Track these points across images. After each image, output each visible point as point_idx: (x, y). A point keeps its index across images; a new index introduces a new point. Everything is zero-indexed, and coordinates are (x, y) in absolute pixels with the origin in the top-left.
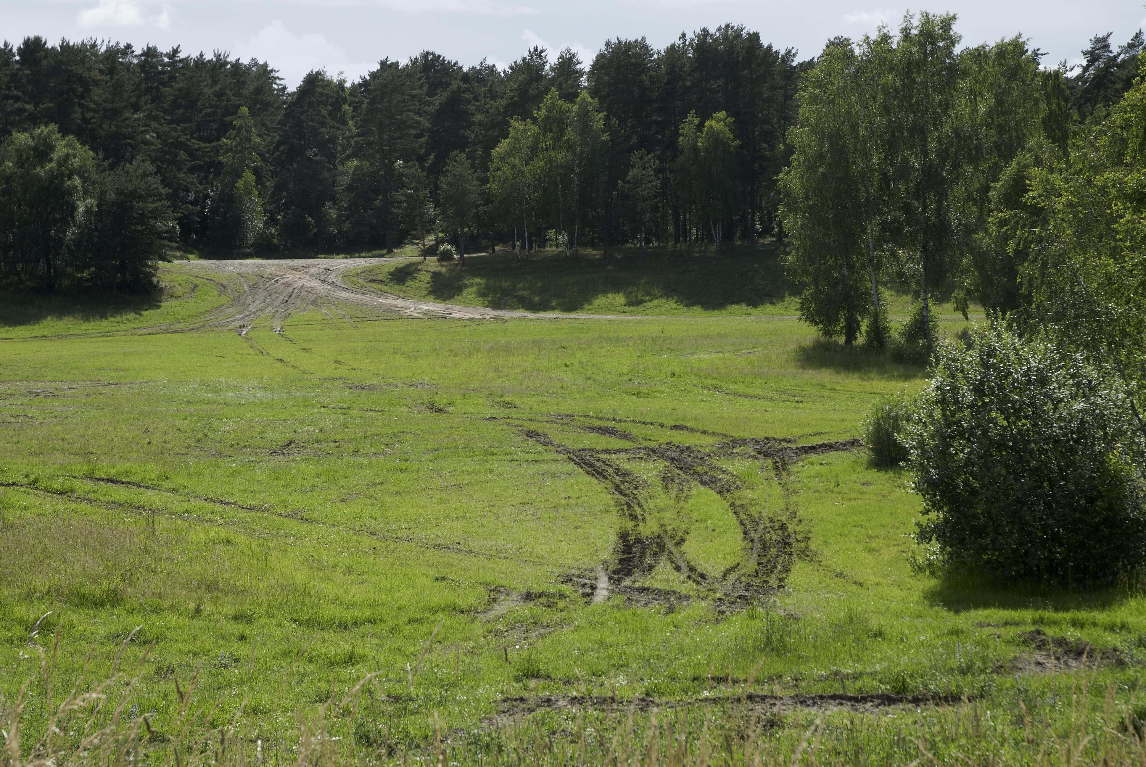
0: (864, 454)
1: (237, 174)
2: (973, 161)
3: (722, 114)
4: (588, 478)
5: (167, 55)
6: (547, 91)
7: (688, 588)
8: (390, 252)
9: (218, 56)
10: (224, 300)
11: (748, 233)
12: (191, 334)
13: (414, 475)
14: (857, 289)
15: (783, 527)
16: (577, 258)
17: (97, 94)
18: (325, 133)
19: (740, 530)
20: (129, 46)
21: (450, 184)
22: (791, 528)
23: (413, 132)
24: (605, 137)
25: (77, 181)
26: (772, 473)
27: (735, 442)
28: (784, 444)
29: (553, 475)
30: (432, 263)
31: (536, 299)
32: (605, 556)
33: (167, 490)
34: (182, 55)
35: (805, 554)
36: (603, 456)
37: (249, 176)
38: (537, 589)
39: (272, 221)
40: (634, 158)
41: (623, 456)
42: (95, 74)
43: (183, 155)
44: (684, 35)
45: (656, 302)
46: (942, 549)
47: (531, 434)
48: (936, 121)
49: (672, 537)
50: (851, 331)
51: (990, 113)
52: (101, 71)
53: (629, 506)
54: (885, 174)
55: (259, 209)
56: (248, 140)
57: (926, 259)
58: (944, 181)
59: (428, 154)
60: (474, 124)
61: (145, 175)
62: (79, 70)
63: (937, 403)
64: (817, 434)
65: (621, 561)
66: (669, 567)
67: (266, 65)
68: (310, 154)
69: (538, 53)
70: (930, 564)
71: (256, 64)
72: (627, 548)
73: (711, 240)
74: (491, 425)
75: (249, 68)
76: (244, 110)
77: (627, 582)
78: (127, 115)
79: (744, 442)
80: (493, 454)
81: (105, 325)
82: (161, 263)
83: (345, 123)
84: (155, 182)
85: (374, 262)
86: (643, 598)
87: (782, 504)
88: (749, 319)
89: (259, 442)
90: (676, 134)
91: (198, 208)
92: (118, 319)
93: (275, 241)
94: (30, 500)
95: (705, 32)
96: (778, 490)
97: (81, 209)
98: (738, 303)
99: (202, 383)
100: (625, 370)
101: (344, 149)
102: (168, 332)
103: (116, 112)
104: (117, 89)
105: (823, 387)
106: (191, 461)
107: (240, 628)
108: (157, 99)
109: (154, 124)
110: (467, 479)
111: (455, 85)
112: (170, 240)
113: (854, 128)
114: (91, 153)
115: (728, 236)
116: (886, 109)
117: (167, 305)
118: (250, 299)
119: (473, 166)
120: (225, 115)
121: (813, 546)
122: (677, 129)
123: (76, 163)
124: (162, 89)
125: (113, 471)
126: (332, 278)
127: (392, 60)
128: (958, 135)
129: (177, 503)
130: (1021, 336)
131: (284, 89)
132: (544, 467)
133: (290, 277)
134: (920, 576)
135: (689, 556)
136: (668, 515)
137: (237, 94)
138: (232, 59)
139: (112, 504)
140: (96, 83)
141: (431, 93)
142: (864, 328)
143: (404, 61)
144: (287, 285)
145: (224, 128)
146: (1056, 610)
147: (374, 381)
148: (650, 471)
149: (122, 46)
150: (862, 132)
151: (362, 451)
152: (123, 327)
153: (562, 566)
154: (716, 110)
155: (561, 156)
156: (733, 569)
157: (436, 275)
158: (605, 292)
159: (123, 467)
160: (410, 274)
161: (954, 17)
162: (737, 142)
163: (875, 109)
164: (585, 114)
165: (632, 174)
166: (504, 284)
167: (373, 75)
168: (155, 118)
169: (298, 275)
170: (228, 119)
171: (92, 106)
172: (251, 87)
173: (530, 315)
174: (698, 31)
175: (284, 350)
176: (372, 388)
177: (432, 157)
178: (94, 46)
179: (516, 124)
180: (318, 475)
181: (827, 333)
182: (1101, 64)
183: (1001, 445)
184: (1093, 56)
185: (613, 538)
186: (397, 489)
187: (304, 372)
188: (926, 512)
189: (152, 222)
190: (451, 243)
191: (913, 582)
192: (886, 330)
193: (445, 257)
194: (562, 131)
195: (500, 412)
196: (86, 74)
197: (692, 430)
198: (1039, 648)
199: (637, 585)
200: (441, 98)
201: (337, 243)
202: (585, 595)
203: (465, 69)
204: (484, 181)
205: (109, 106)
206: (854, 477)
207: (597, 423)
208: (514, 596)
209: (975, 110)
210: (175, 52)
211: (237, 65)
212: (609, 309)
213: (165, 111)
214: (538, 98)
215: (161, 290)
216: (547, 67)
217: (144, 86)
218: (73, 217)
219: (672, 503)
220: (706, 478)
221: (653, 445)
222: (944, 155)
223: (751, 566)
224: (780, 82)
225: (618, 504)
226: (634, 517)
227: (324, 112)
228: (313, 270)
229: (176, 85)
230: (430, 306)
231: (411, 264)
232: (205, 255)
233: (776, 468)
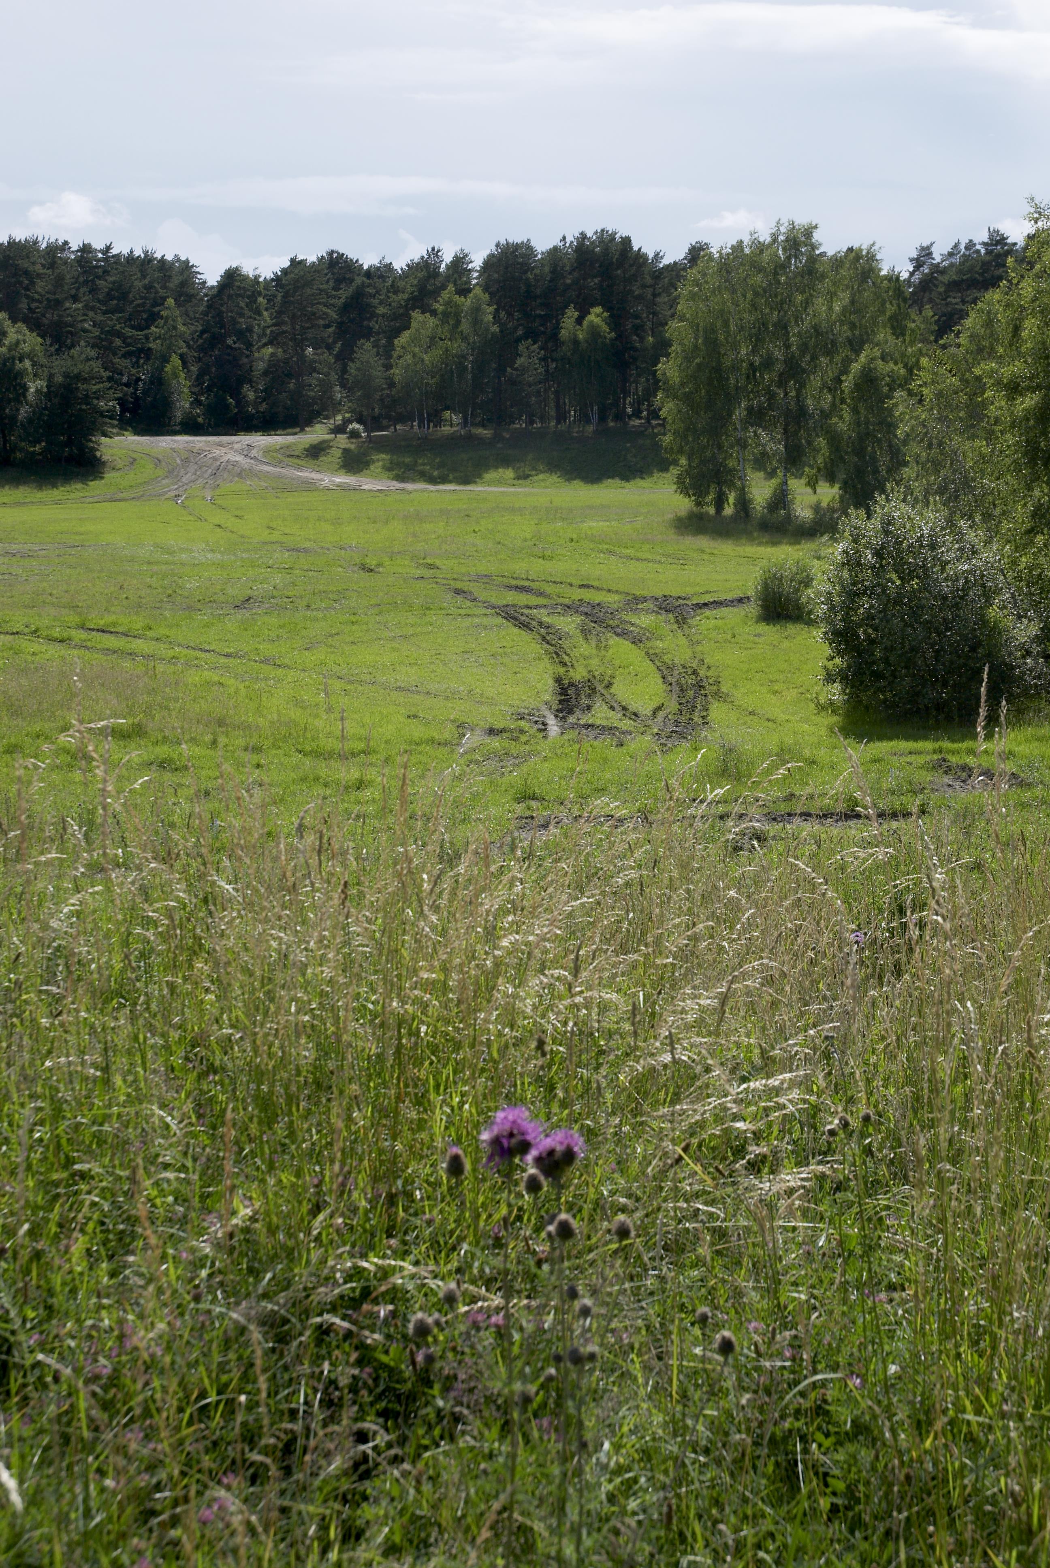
0: (753, 609)
1: (166, 360)
2: (829, 353)
3: (598, 310)
4: (516, 630)
5: (101, 251)
6: (443, 287)
7: (627, 724)
8: (302, 430)
9: (146, 253)
10: (160, 472)
11: (620, 416)
12: (133, 503)
13: (365, 627)
14: (725, 466)
15: (695, 672)
16: (470, 437)
17: (41, 286)
18: (243, 323)
19: (658, 675)
20: (66, 243)
21: (358, 369)
22: (702, 672)
23: (322, 322)
24: (495, 329)
25: (27, 363)
26: (675, 626)
27: (638, 600)
28: (681, 602)
29: (485, 628)
30: (342, 440)
31: (436, 473)
32: (547, 697)
33: (152, 639)
34: (114, 251)
35: (718, 695)
36: (525, 611)
37: (176, 361)
38: (499, 725)
39: (197, 402)
40: (521, 348)
41: (542, 610)
42: (38, 268)
43: (118, 342)
44: (564, 238)
45: (541, 476)
46: (844, 691)
47: (458, 592)
48: (797, 319)
49: (601, 681)
50: (720, 503)
51: (844, 310)
52: (43, 266)
53: (558, 655)
54: (751, 364)
55: (186, 390)
56: (175, 328)
57: (787, 440)
58: (804, 371)
59: (335, 342)
60: (378, 316)
61: (88, 359)
62: (24, 264)
63: (843, 564)
64: (707, 592)
65: (560, 702)
66: (605, 707)
67: (187, 261)
68: (230, 342)
69: (435, 252)
70: (831, 703)
71: (179, 260)
72: (564, 691)
73: (588, 421)
74: (421, 584)
75: (172, 263)
76: (171, 301)
77: (572, 719)
78: (67, 305)
79: (645, 599)
80: (429, 609)
81: (56, 494)
82: (103, 440)
83: (260, 314)
84: (96, 366)
85: (290, 439)
86: (592, 733)
87: (689, 653)
88: (625, 491)
89: (222, 598)
90: (557, 328)
91: (131, 390)
92: (68, 488)
93: (200, 420)
94: (35, 647)
95: (583, 236)
96: (683, 641)
97: (32, 390)
98: (612, 477)
99: (156, 546)
100: (528, 536)
101: (260, 337)
102: (111, 500)
103: (58, 303)
104: (59, 280)
105: (703, 551)
106: (167, 614)
107: (255, 758)
108: (93, 291)
109: (91, 314)
110: (411, 631)
111: (358, 280)
112: (111, 418)
113: (726, 323)
114: (39, 339)
115: (603, 418)
116: (754, 306)
117: (110, 476)
118: (182, 472)
119: (378, 354)
120: (154, 306)
121: (724, 689)
122: (558, 323)
123: (26, 348)
124: (98, 282)
125: (102, 622)
126: (254, 453)
127: (300, 257)
128: (816, 330)
129: (163, 650)
130: (913, 507)
131: (205, 282)
132: (477, 620)
133: (217, 452)
134: (823, 714)
135: (619, 697)
136: (594, 662)
137: (164, 287)
138: (158, 255)
139: (107, 651)
140: (39, 276)
141: (336, 288)
142: (731, 500)
143: (312, 258)
144: (215, 459)
145: (153, 317)
146: (953, 741)
147: (307, 545)
148: (569, 624)
149: (60, 242)
150: (732, 327)
151: (313, 606)
152: (73, 496)
153: (511, 706)
154: (593, 305)
155: (457, 347)
156: (660, 708)
157: (346, 451)
158: (496, 467)
159: (111, 618)
160: (323, 450)
161: (816, 227)
162: (613, 334)
163: (744, 305)
164: (476, 310)
165: (519, 361)
166: (407, 460)
167: (284, 271)
168: (93, 309)
169: (223, 450)
170: (156, 309)
171: (37, 297)
172: (176, 281)
173: (431, 487)
174: (577, 235)
175: (218, 517)
176: (306, 551)
177: (339, 345)
178: (36, 242)
179: (417, 316)
180: (280, 627)
181: (698, 504)
182: (926, 270)
183: (898, 602)
184: (918, 263)
185: (551, 682)
186: (351, 639)
187: (242, 536)
188: (832, 658)
189: (95, 402)
190: (359, 421)
191: (817, 719)
192: (750, 501)
193: (354, 435)
194: (458, 322)
195: (428, 573)
196: (31, 269)
197: (598, 589)
198: (946, 773)
199: (582, 722)
200: (345, 293)
201: (255, 422)
202: (540, 730)
203: (365, 267)
204: (388, 367)
205: (51, 297)
206: (747, 629)
207: (514, 582)
208: (478, 732)
209: (830, 308)
210: (108, 248)
211: (162, 261)
212: (500, 482)
213: (99, 301)
214: (436, 293)
215: (104, 463)
216: (443, 266)
217: (81, 279)
218: (25, 397)
219: (594, 651)
220: (619, 630)
221: (567, 601)
222: (804, 348)
223: (673, 706)
224: (649, 280)
225: (547, 652)
226: (565, 664)
227: (242, 304)
228: (236, 446)
229: (111, 279)
230: (342, 479)
231: (324, 441)
232: (140, 432)
233: (677, 622)
